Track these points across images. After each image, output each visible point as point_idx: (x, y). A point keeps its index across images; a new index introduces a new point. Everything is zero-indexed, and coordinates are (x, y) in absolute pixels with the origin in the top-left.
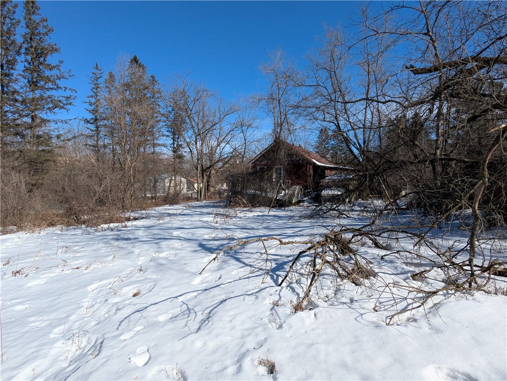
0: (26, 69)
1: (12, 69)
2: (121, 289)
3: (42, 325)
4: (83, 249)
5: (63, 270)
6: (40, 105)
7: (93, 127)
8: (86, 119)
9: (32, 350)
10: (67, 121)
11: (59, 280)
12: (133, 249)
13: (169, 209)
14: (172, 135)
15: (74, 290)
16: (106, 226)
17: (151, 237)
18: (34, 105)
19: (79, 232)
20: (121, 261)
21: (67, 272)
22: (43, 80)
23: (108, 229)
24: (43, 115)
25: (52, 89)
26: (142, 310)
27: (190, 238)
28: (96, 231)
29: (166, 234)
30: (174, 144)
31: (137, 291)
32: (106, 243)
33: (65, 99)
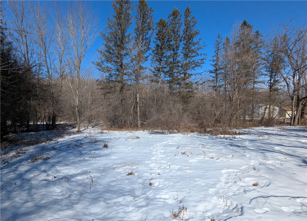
0: (184, 48)
1: (178, 50)
2: (244, 178)
3: (202, 184)
4: (212, 148)
5: (205, 157)
6: (189, 66)
7: (214, 75)
8: (211, 71)
9: (202, 196)
10: (201, 73)
11: (204, 162)
12: (245, 154)
13: (265, 130)
14: (270, 73)
15: (214, 170)
16: (222, 136)
17: (255, 147)
18: (186, 67)
19: (207, 137)
20: (238, 160)
21: (207, 159)
22: (191, 52)
23: (224, 138)
24: (189, 72)
25: (194, 56)
26: (266, 197)
27: (291, 154)
28: (217, 138)
29: (268, 147)
30: (271, 80)
31: (256, 183)
32: (225, 146)
33: (201, 61)
